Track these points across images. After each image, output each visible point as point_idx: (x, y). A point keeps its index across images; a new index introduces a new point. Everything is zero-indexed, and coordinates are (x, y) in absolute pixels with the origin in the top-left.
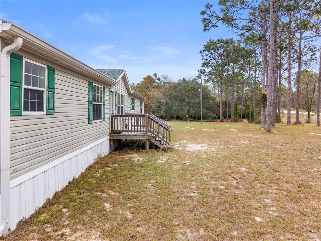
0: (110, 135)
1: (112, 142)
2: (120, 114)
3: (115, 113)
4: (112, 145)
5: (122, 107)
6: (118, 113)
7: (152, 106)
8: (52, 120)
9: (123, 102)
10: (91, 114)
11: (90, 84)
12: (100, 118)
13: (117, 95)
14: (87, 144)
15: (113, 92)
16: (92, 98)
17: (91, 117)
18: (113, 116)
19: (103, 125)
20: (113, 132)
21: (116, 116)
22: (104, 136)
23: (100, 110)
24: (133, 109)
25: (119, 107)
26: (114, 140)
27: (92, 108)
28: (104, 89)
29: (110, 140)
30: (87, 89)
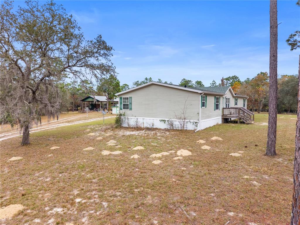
0: (222, 116)
1: (223, 119)
2: (227, 107)
3: (225, 107)
4: (223, 120)
5: (228, 104)
6: (226, 107)
7: (262, 101)
8: (206, 109)
9: (229, 101)
10: (215, 107)
11: (215, 97)
12: (218, 109)
13: (226, 99)
14: (213, 117)
15: (224, 98)
16: (215, 102)
17: (215, 109)
18: (223, 108)
19: (219, 112)
20: (223, 115)
21: (225, 108)
22: (220, 116)
23: (218, 106)
24: (236, 105)
25: (227, 104)
26: (224, 118)
27: (215, 105)
28: (220, 97)
29: (222, 118)
30: (214, 99)
